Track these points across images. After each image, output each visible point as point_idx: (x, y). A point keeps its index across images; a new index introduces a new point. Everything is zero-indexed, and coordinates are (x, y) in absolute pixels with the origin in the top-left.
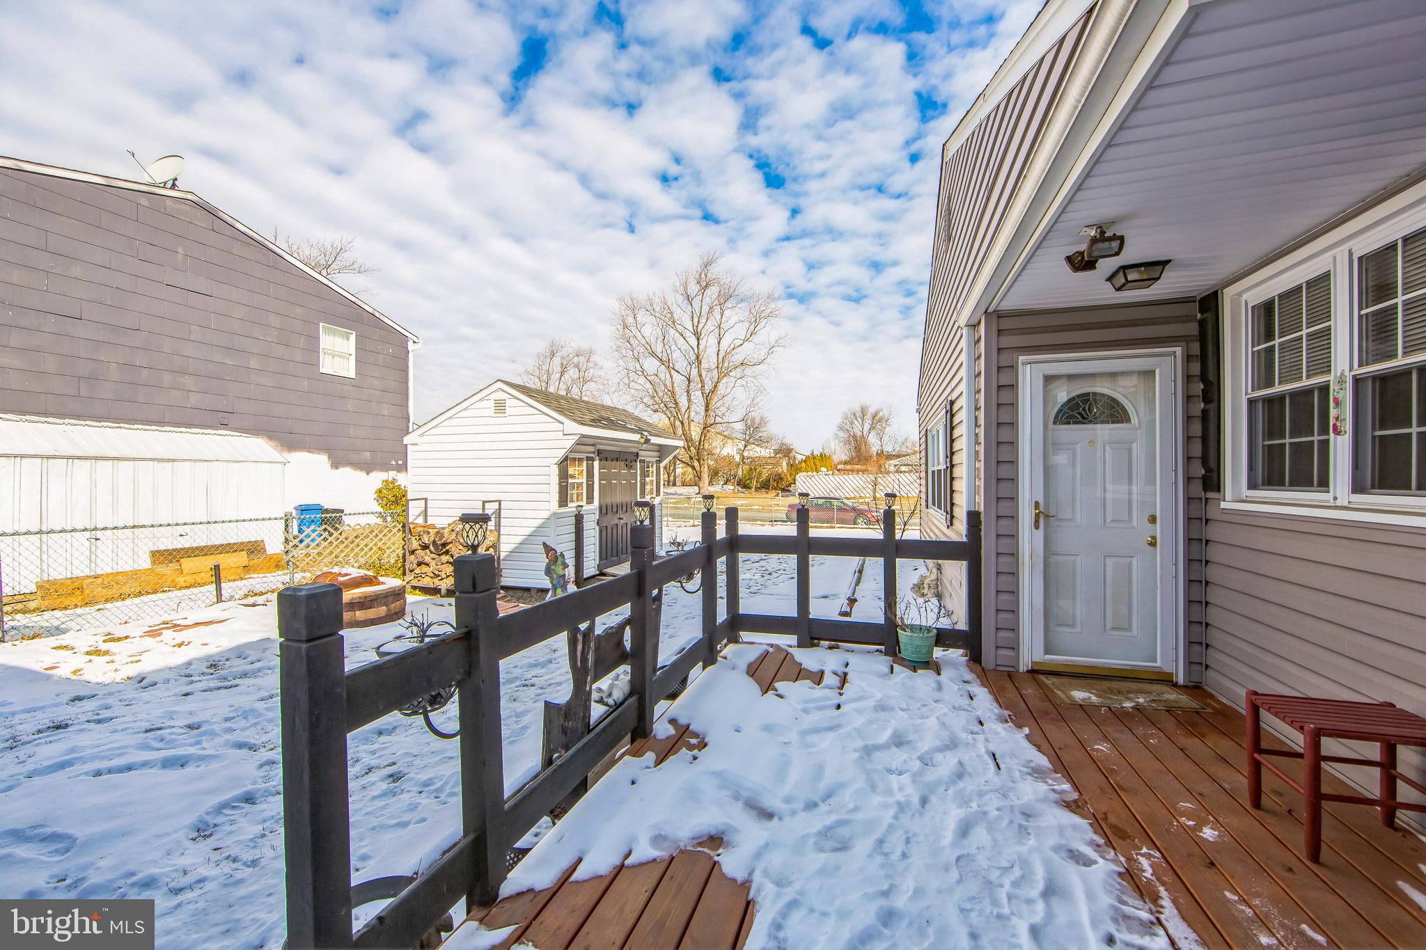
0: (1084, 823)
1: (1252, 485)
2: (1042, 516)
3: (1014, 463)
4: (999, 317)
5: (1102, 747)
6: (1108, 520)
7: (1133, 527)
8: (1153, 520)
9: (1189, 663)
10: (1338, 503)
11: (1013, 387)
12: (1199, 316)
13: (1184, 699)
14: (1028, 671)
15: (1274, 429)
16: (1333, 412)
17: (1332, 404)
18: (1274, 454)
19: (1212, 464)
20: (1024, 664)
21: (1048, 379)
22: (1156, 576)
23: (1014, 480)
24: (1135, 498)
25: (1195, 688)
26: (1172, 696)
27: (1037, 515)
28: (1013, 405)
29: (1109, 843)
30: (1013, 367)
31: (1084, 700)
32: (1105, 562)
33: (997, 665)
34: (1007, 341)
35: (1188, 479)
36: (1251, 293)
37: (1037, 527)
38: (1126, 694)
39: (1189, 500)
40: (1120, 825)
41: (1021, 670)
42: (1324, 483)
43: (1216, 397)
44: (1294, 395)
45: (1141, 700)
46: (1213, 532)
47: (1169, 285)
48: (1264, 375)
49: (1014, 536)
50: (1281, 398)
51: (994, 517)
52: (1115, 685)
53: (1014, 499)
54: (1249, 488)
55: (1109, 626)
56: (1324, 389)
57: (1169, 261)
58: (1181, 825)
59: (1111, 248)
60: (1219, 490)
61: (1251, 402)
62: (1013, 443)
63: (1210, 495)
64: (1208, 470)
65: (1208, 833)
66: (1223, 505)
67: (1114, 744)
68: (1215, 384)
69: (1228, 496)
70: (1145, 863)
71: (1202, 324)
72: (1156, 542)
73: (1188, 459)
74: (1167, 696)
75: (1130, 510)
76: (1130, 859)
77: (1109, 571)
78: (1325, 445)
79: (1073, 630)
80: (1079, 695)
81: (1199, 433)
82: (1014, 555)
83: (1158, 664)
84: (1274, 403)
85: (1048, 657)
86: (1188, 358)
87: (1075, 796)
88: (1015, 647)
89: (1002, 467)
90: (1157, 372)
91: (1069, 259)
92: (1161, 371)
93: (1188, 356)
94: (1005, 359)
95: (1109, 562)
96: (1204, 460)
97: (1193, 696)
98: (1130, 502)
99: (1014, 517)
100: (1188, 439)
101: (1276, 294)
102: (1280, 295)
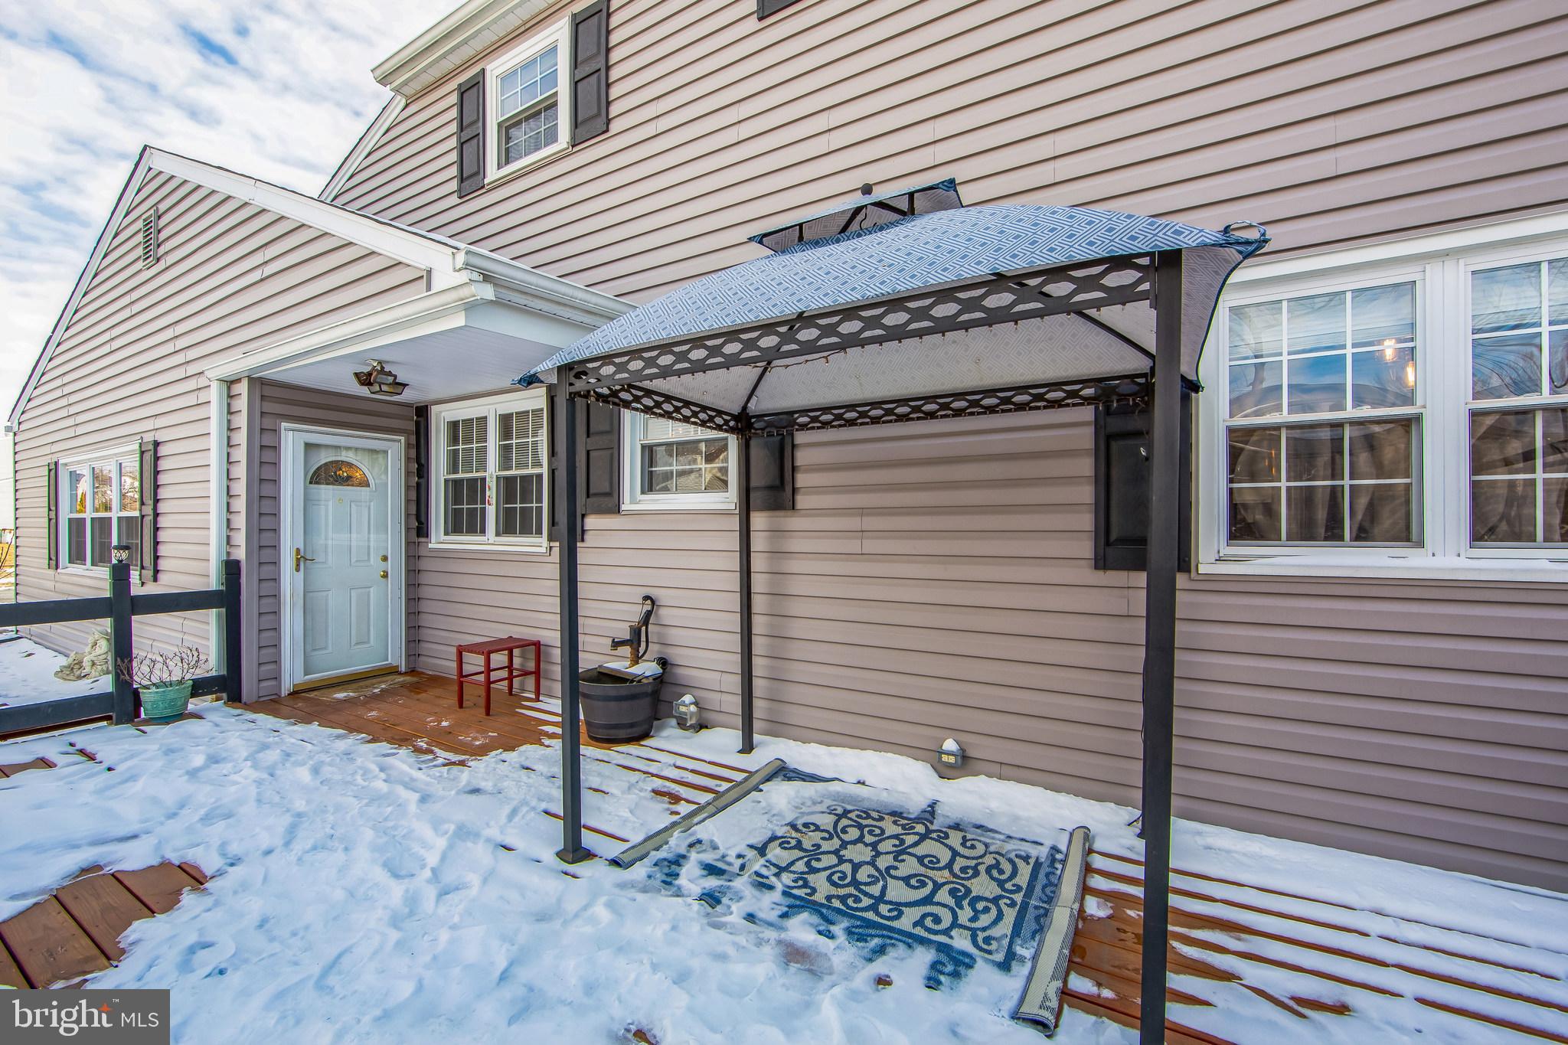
0: (384, 743)
1: (446, 533)
2: (302, 559)
3: (276, 515)
4: (262, 384)
5: (374, 713)
6: (353, 561)
7: (371, 566)
8: (385, 559)
9: (408, 656)
10: (490, 542)
11: (276, 448)
12: (415, 417)
13: (408, 679)
14: (289, 695)
15: (457, 499)
16: (488, 493)
17: (487, 489)
18: (457, 514)
19: (423, 519)
20: (286, 687)
21: (309, 446)
22: (388, 599)
23: (276, 531)
24: (372, 544)
25: (412, 672)
26: (401, 679)
27: (298, 560)
28: (276, 465)
29: (400, 746)
30: (275, 431)
31: (345, 697)
32: (350, 593)
33: (259, 697)
34: (269, 407)
35: (408, 529)
36: (447, 413)
37: (298, 570)
38: (373, 686)
39: (408, 543)
40: (402, 737)
41: (283, 695)
42: (483, 531)
43: (425, 475)
44: (468, 480)
45: (383, 686)
46: (424, 564)
47: (407, 396)
48: (454, 467)
49: (276, 580)
50: (461, 480)
51: (256, 563)
52: (362, 684)
53: (276, 547)
54: (445, 535)
55: (353, 644)
56: (484, 479)
57: (408, 385)
58: (431, 726)
59: (388, 380)
60: (427, 537)
61: (446, 481)
62: (276, 499)
63: (422, 540)
64: (420, 522)
65: (444, 724)
66: (430, 546)
67: (379, 709)
68: (426, 465)
69: (433, 541)
70: (422, 744)
71: (418, 424)
72: (387, 574)
73: (408, 515)
74: (397, 680)
75: (369, 554)
76: (414, 746)
77: (354, 599)
78: (483, 510)
79: (327, 651)
80: (341, 695)
81: (415, 498)
82: (276, 596)
83: (390, 661)
84: (457, 483)
85: (307, 677)
86: (408, 446)
87: (371, 737)
88: (277, 678)
89: (264, 518)
90: (389, 451)
91: (357, 375)
92: (391, 452)
93: (408, 444)
94: (268, 423)
95: (354, 593)
96: (418, 516)
97: (413, 676)
98: (369, 547)
99: (276, 563)
100: (408, 501)
101: (460, 419)
102: (463, 421)
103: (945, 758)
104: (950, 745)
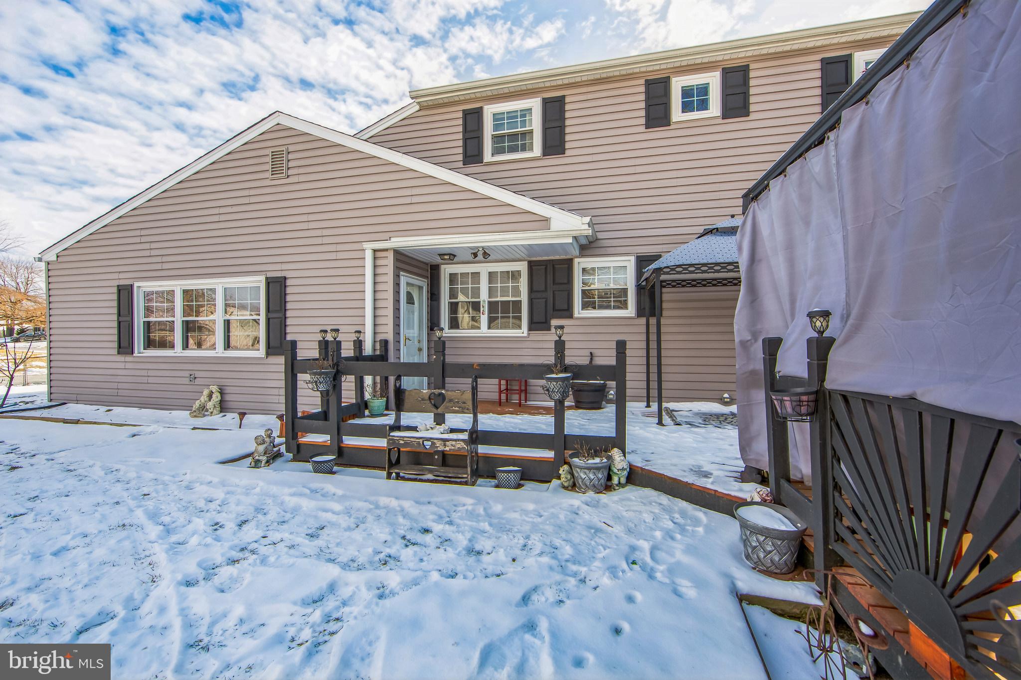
3: (399, 318)
7: (415, 345)
8: (419, 342)
10: (484, 332)
11: (399, 285)
12: (430, 270)
17: (481, 307)
19: (435, 322)
21: (406, 284)
23: (399, 325)
27: (405, 340)
28: (399, 293)
30: (399, 276)
34: (397, 264)
35: (427, 327)
36: (448, 269)
37: (405, 345)
43: (438, 299)
48: (452, 296)
49: (399, 350)
53: (399, 334)
54: (448, 330)
56: (478, 302)
61: (449, 303)
62: (399, 309)
68: (438, 295)
69: (444, 332)
71: (431, 273)
72: (421, 349)
73: (427, 320)
81: (429, 311)
86: (427, 284)
89: (396, 319)
90: (424, 287)
96: (431, 321)
100: (427, 313)
101: (459, 272)
102: (461, 274)
103: (726, 400)
104: (726, 395)
